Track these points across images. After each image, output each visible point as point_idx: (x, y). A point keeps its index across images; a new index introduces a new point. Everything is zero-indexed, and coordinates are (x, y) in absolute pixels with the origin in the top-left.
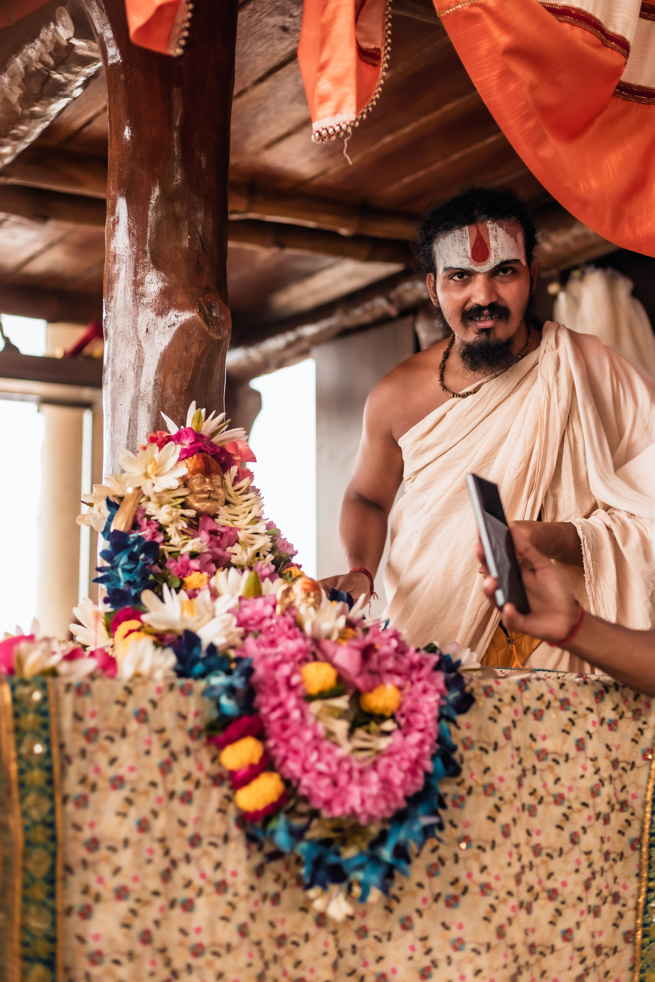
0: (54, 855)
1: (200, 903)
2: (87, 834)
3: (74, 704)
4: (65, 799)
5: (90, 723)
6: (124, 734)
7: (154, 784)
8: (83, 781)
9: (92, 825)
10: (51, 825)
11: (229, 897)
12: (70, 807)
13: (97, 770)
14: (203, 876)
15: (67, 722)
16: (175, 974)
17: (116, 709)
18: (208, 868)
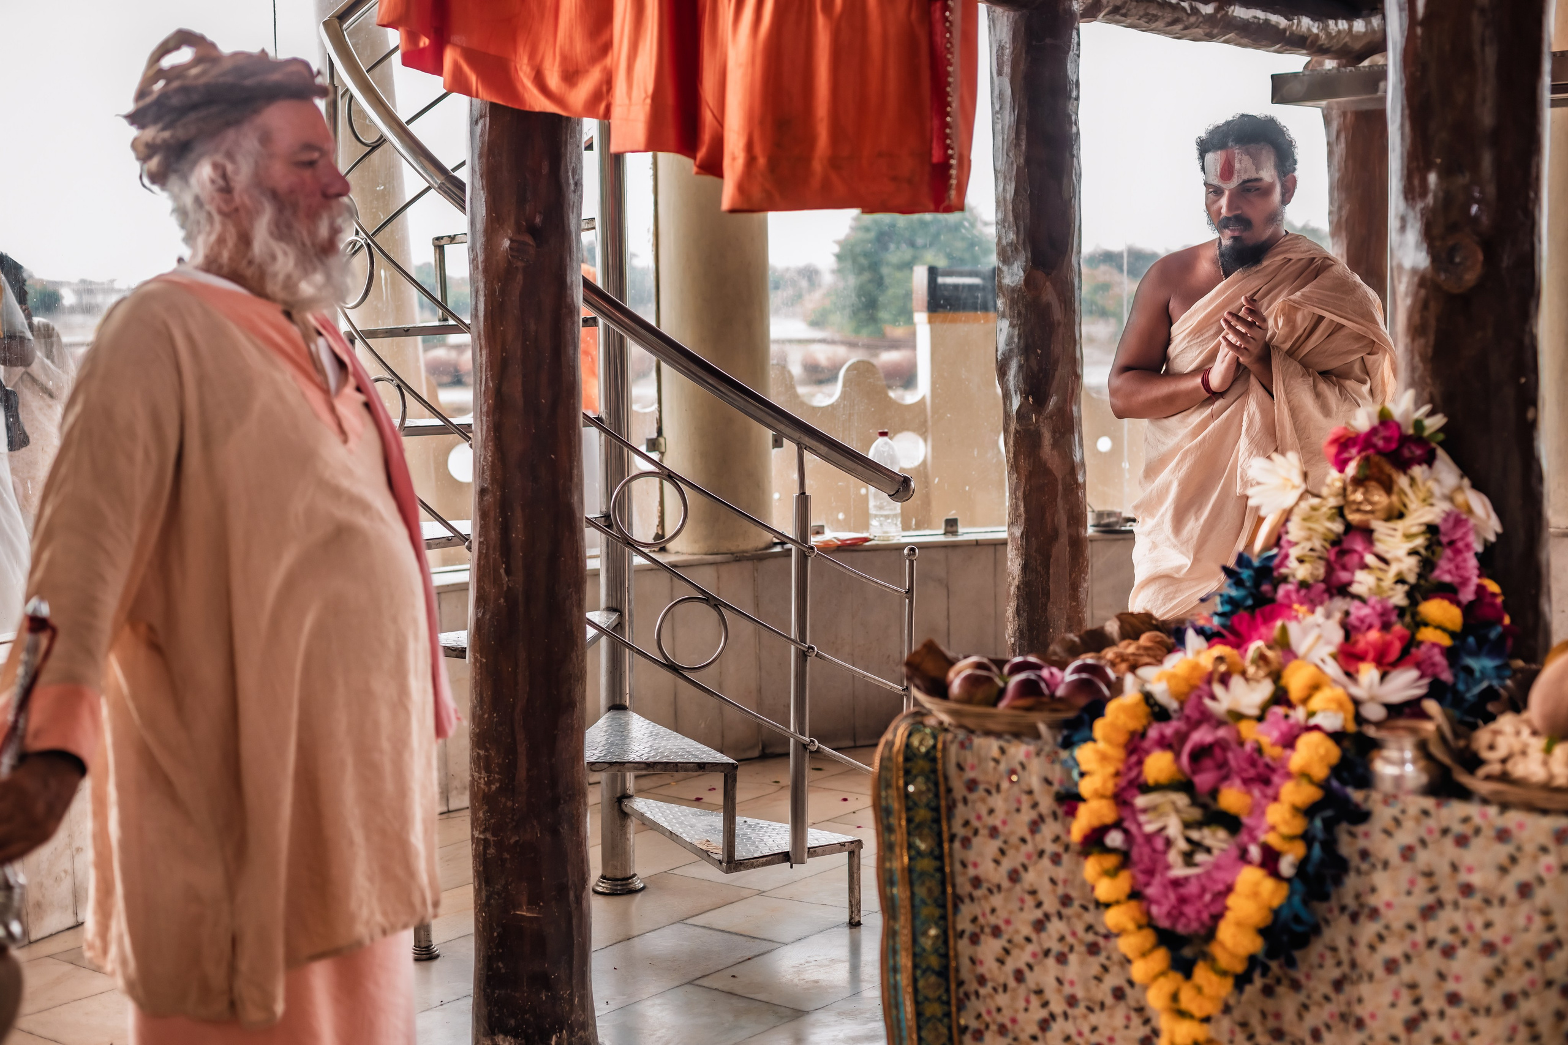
0: (943, 884)
1: (1073, 958)
2: (972, 872)
3: (957, 755)
4: (952, 838)
5: (970, 774)
6: (998, 788)
7: (1023, 840)
8: (966, 823)
9: (975, 865)
10: (940, 858)
11: (1102, 958)
12: (957, 845)
13: (979, 818)
14: (1074, 934)
15: (952, 770)
16: (1053, 1017)
17: (992, 764)
18: (1080, 928)
